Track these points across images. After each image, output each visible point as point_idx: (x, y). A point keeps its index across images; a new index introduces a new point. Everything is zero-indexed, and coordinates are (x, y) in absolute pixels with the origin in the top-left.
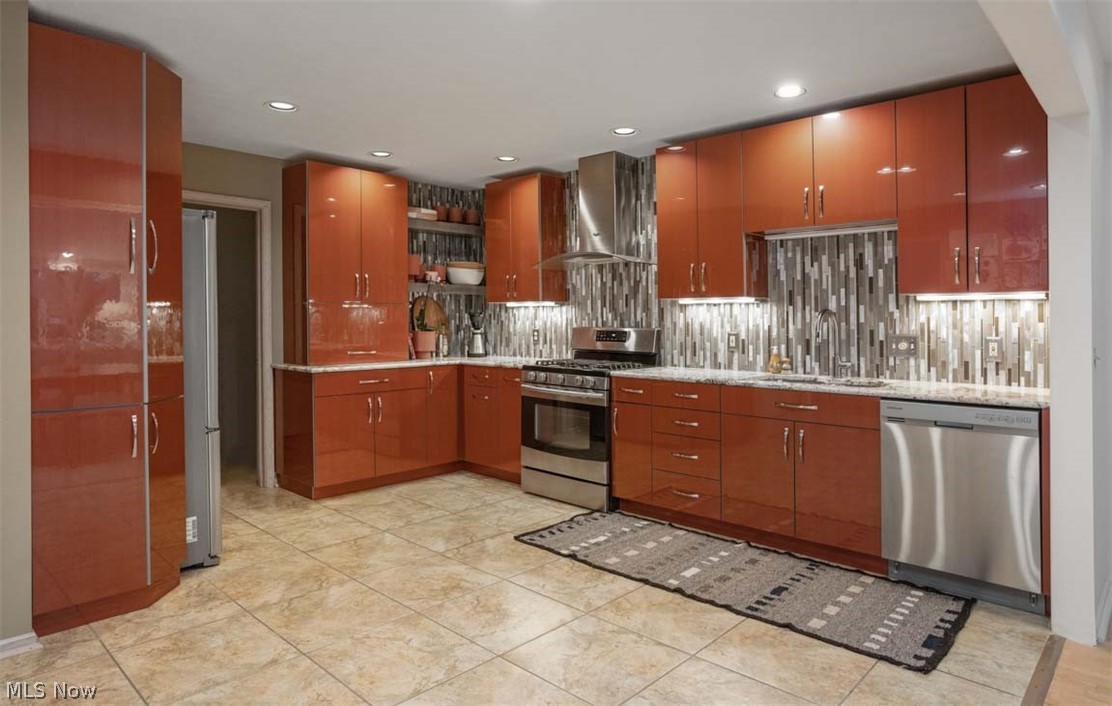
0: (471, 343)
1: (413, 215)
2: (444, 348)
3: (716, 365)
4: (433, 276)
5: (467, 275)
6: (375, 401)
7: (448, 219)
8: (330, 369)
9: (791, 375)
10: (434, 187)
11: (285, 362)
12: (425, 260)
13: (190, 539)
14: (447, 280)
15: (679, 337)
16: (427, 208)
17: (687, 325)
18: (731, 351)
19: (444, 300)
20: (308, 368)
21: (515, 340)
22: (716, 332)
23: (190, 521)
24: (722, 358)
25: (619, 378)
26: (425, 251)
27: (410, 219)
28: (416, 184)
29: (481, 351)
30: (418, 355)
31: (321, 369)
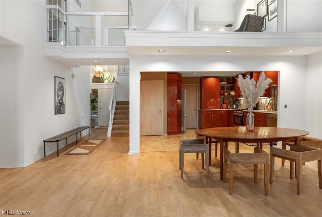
0: (233, 106)
1: (221, 84)
2: (229, 107)
3: (265, 110)
4: (226, 94)
5: (233, 93)
6: (212, 115)
7: (230, 83)
8: (204, 110)
9: (272, 111)
10: (228, 77)
11: (201, 109)
12: (226, 91)
13: (182, 129)
14: (230, 94)
15: (260, 105)
16: (224, 82)
17: (261, 102)
18: (266, 107)
19: (230, 98)
20: (202, 110)
21: (241, 105)
22: (265, 104)
23: (182, 127)
24: (265, 109)
25: (245, 112)
26: (226, 89)
27: (220, 84)
28: (224, 77)
29: (235, 108)
30: (223, 108)
31: (203, 110)
